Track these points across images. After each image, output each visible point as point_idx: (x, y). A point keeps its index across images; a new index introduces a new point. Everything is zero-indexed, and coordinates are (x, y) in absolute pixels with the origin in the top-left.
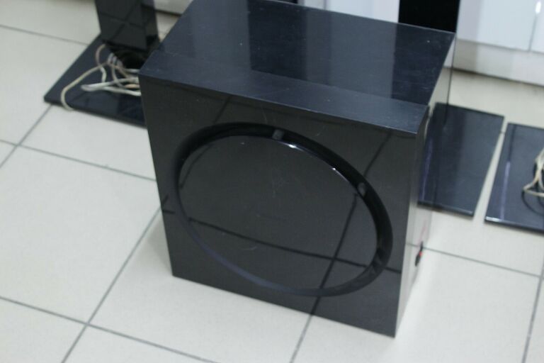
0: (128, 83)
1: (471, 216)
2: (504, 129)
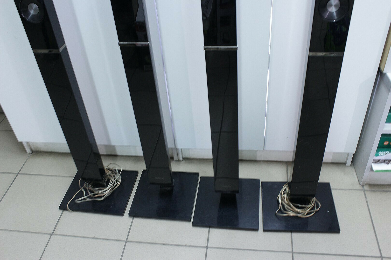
0: (96, 194)
1: (257, 230)
2: (260, 185)
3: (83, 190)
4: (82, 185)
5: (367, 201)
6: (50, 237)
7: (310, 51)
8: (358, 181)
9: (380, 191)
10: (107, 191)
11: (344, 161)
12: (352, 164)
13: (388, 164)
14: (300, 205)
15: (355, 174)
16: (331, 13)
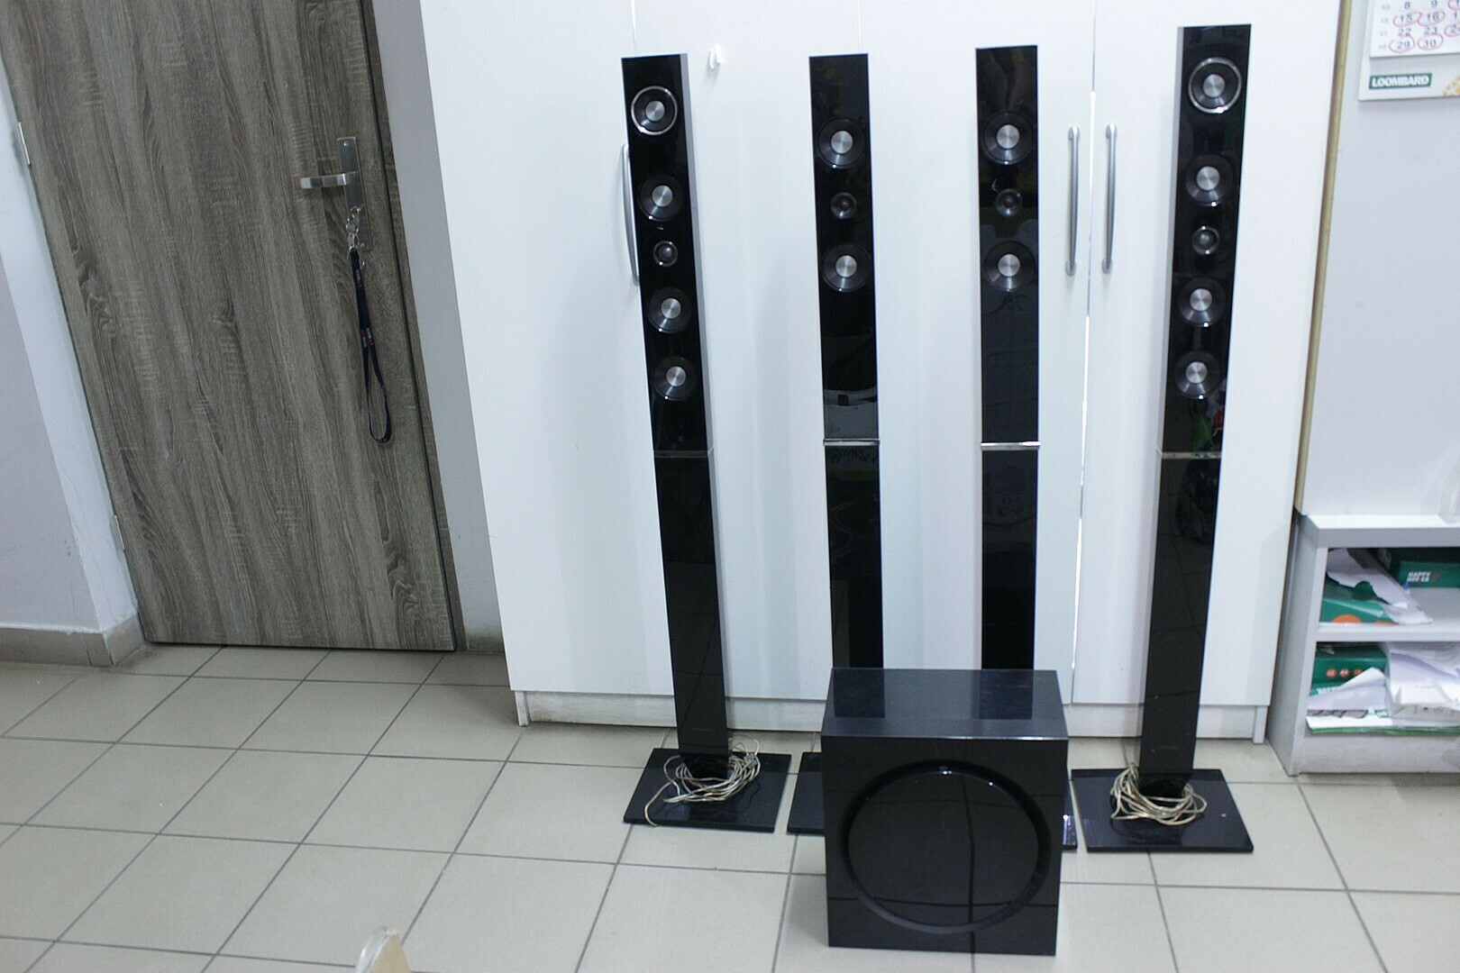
0: (705, 792)
1: (1074, 848)
3: (675, 783)
4: (672, 776)
5: (1306, 802)
6: (615, 870)
7: (1164, 450)
8: (1284, 768)
9: (1333, 785)
10: (730, 787)
11: (1250, 736)
12: (1267, 741)
13: (1340, 717)
14: (1161, 799)
15: (1275, 757)
16: (1194, 385)
